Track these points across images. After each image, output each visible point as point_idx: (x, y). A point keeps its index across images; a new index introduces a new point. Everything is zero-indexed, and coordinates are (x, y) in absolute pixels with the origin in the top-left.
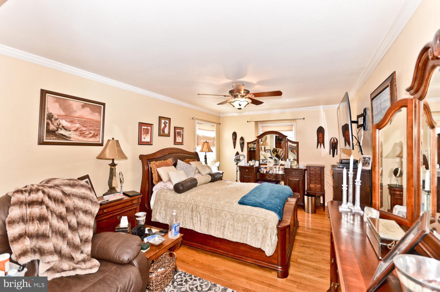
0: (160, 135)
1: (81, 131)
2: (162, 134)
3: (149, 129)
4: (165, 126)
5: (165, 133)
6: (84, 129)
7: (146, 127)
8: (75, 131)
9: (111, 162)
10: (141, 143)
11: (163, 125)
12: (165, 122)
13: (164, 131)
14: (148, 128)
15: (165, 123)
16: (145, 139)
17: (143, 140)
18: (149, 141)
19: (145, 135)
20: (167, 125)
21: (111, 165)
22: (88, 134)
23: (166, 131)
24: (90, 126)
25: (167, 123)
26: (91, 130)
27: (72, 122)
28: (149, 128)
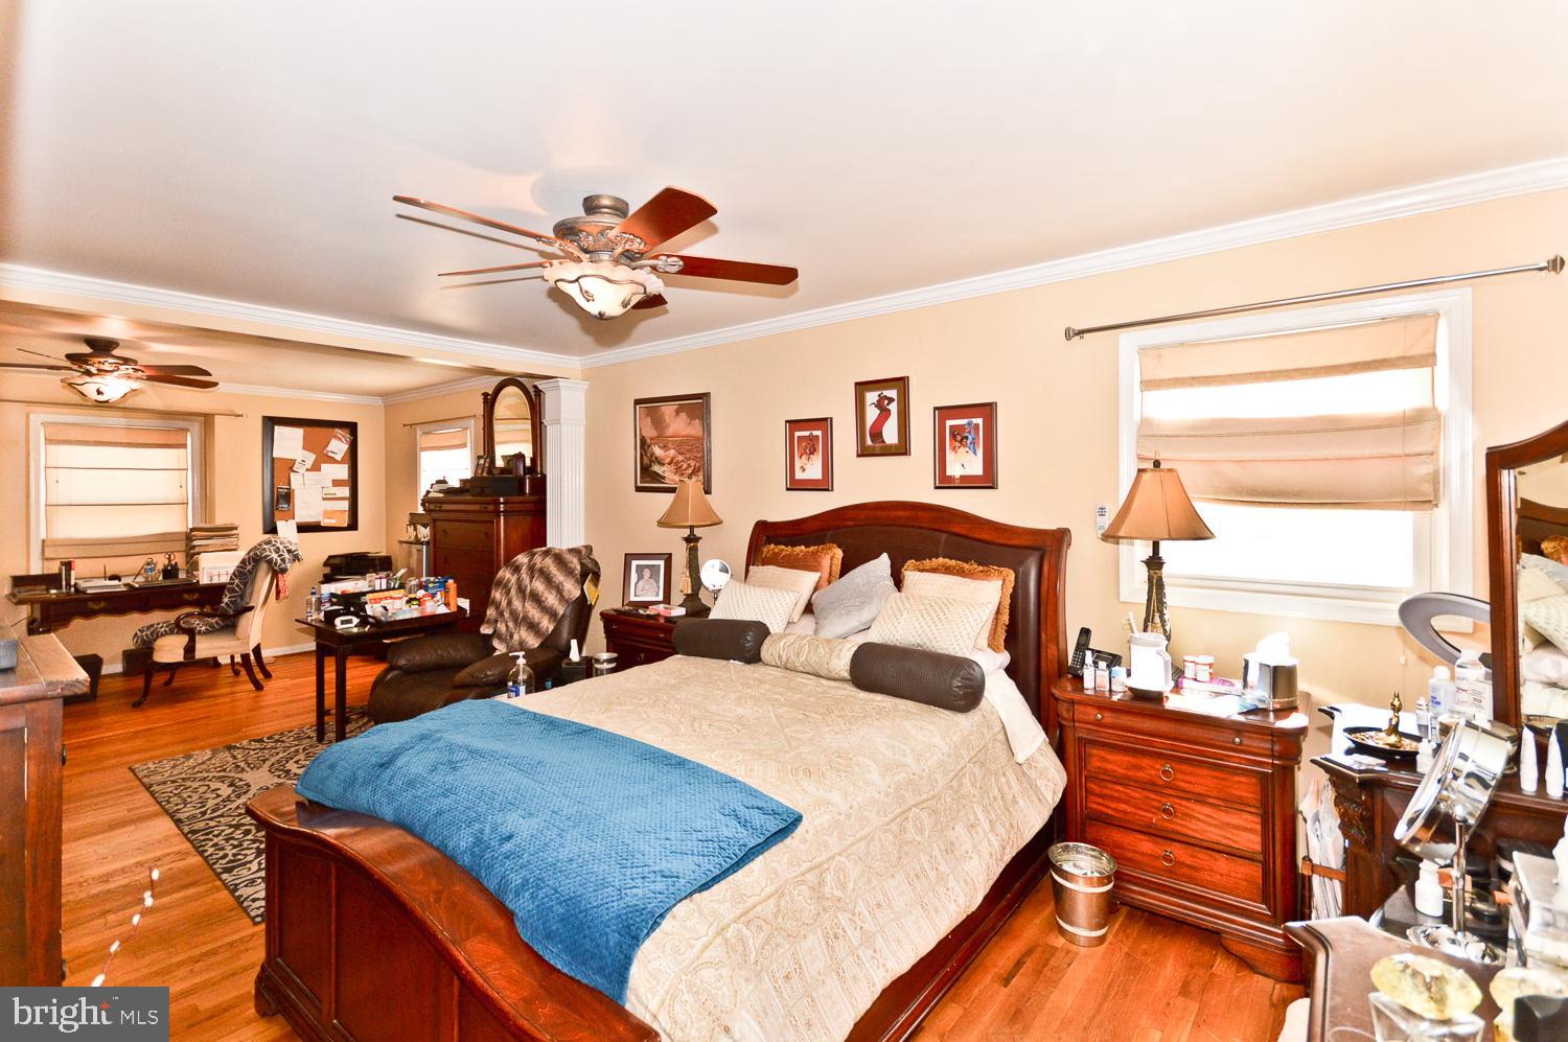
0: (864, 452)
1: (677, 462)
2: (871, 446)
3: (818, 436)
4: (885, 414)
5: (883, 442)
6: (680, 458)
7: (807, 433)
8: (669, 464)
9: (686, 532)
10: (795, 485)
11: (872, 414)
12: (882, 398)
13: (877, 435)
14: (815, 433)
15: (881, 405)
16: (804, 470)
17: (799, 475)
18: (819, 476)
19: (804, 457)
20: (893, 407)
21: (688, 540)
22: (686, 469)
23: (890, 434)
24: (689, 451)
25: (891, 400)
26: (689, 459)
27: (665, 447)
28: (818, 433)
